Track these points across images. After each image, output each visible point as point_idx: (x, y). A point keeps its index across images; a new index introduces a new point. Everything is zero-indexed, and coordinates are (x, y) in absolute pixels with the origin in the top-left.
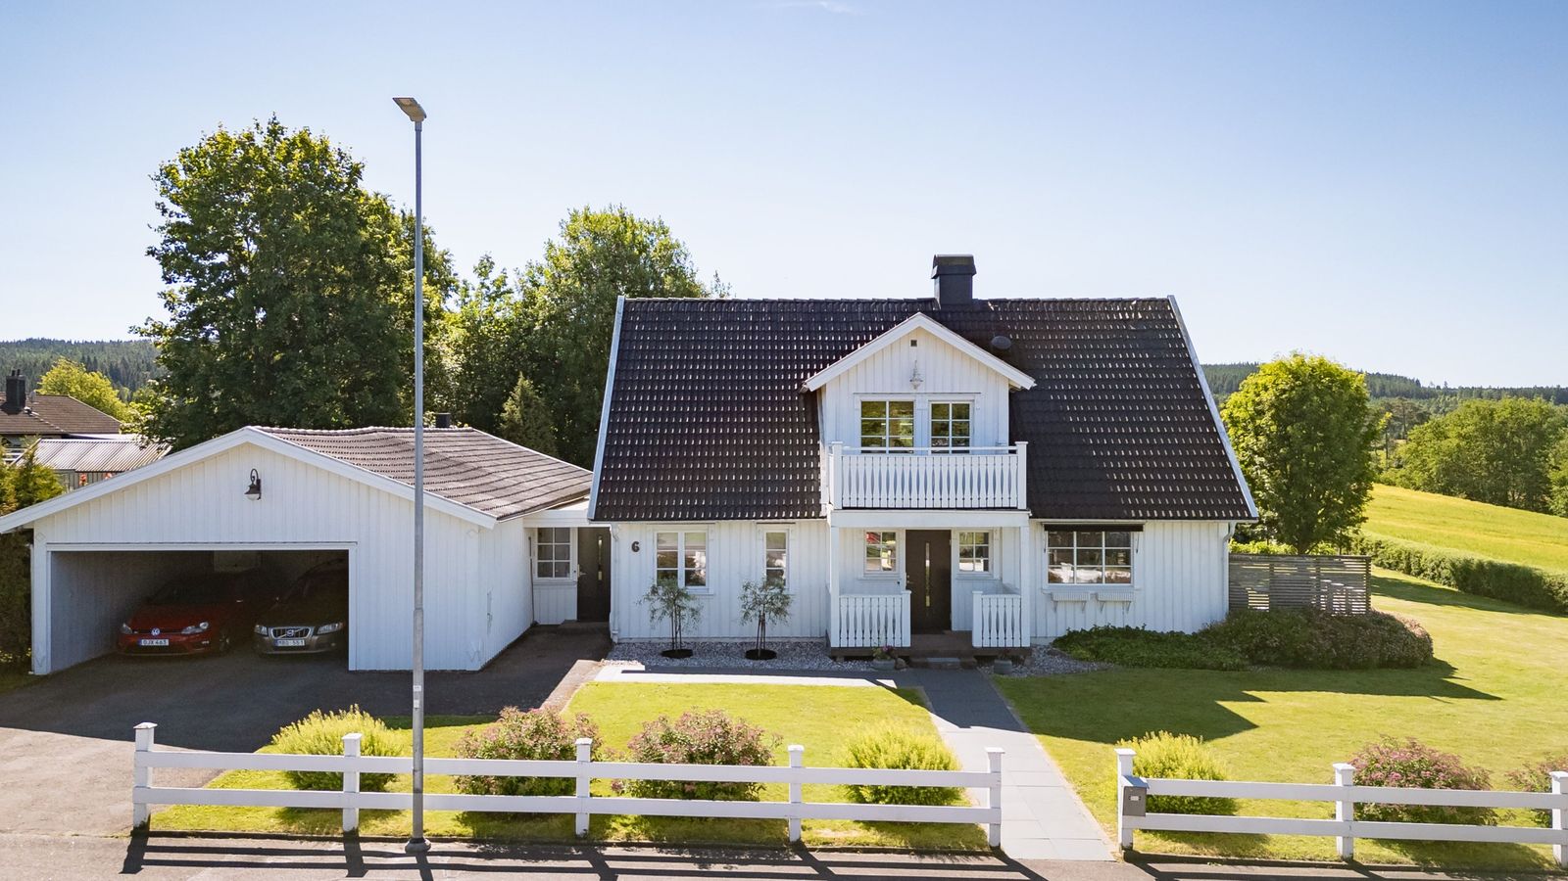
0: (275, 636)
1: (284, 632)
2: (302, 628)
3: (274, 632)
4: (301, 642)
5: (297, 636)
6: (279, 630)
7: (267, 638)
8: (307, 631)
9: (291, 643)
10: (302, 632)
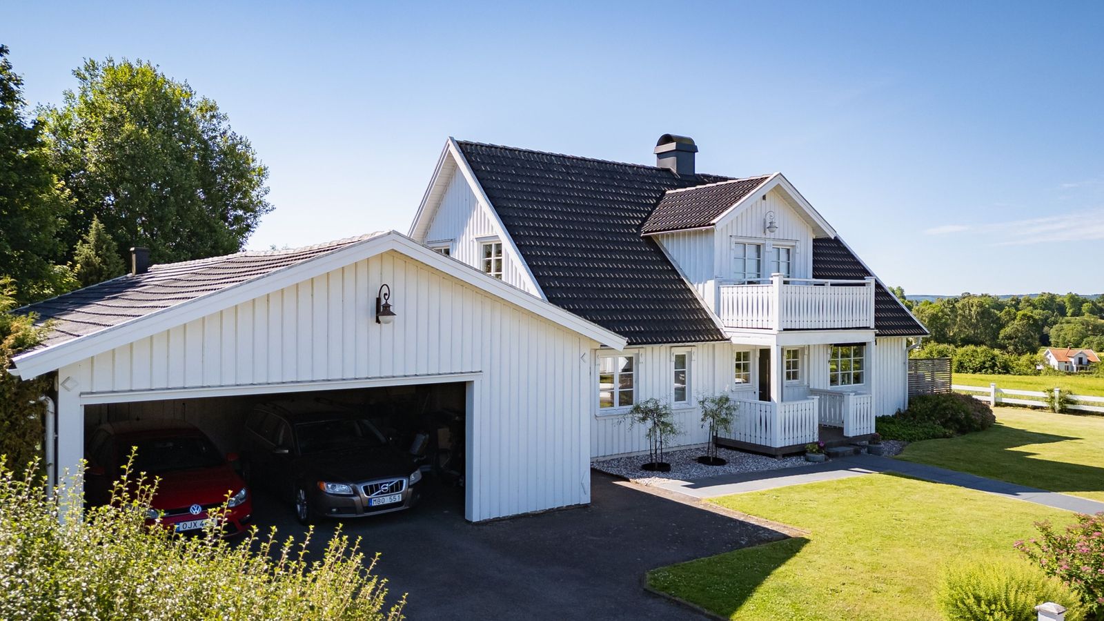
0: (368, 495)
1: (377, 488)
2: (396, 480)
3: (365, 488)
4: (398, 498)
5: (392, 491)
6: (371, 486)
7: (356, 499)
8: (401, 482)
9: (387, 500)
10: (397, 484)
